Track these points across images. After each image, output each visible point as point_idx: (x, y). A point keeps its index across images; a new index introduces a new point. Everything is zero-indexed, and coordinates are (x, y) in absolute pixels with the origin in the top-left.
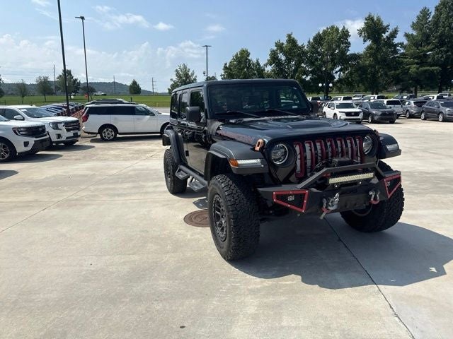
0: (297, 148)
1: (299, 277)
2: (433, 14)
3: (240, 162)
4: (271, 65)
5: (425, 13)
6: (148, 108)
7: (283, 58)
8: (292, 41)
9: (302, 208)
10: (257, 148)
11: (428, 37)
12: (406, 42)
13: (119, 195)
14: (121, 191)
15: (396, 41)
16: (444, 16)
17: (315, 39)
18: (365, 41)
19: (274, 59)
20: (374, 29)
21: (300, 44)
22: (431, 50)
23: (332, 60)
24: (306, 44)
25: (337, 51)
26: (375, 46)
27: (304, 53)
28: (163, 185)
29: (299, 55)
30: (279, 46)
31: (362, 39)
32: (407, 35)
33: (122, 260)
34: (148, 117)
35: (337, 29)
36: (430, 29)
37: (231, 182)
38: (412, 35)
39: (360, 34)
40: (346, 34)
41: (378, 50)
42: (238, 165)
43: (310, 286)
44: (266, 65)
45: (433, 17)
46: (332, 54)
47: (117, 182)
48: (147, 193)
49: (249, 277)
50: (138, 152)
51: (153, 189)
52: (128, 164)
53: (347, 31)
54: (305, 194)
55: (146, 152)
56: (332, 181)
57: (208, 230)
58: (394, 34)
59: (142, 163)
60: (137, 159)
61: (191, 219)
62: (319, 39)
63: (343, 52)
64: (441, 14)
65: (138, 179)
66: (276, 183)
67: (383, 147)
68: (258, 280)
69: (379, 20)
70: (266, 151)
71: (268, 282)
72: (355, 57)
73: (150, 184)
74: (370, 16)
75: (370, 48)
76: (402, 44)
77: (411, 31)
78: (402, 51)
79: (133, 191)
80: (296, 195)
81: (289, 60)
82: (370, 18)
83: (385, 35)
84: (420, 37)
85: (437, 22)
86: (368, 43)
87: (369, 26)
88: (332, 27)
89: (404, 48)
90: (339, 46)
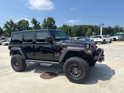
2: (47, 20)
4: (5, 28)
5: (45, 20)
7: (9, 26)
8: (12, 22)
9: (101, 61)
10: (88, 47)
11: (46, 25)
15: (40, 25)
17: (19, 22)
19: (6, 26)
20: (34, 22)
21: (14, 23)
22: (47, 28)
24: (16, 23)
27: (16, 26)
29: (14, 26)
30: (8, 23)
31: (32, 24)
32: (42, 24)
35: (25, 20)
39: (31, 22)
40: (28, 22)
41: (36, 27)
42: (88, 52)
44: (3, 28)
46: (24, 27)
58: (39, 24)
69: (35, 20)
72: (31, 28)
75: (34, 26)
77: (43, 23)
81: (11, 27)
82: (33, 19)
83: (37, 23)
84: (45, 25)
85: (48, 22)
86: (34, 25)
87: (33, 21)
88: (24, 20)
89: (42, 27)
90: (26, 25)
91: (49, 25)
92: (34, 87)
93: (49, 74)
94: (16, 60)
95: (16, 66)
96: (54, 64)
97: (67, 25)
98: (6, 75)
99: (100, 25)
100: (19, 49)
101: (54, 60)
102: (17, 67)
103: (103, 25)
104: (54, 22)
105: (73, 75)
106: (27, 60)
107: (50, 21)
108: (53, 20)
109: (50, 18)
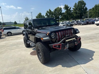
0: (57, 33)
1: (61, 65)
2: (77, 4)
3: (43, 38)
5: (76, 4)
6: (19, 27)
7: (49, 14)
8: (50, 11)
9: (60, 48)
10: (48, 35)
11: (77, 9)
12: (73, 10)
13: (13, 49)
14: (13, 48)
15: (71, 10)
17: (55, 10)
19: (47, 15)
20: (66, 7)
22: (78, 11)
23: (59, 14)
24: (53, 11)
26: (67, 11)
27: (53, 13)
28: (24, 46)
29: (52, 13)
30: (48, 12)
32: (73, 8)
33: (14, 68)
34: (19, 29)
35: (59, 8)
36: (77, 7)
37: (42, 44)
39: (64, 9)
40: (61, 9)
41: (68, 11)
42: (43, 39)
43: (64, 68)
44: (45, 16)
46: (59, 13)
47: (12, 46)
48: (20, 48)
49: (49, 67)
50: (17, 38)
51: (21, 47)
52: (15, 41)
54: (60, 45)
55: (19, 37)
56: (67, 41)
57: (37, 56)
58: (70, 8)
59: (18, 40)
60: (17, 39)
61: (32, 54)
62: (56, 10)
63: (61, 12)
65: (18, 44)
66: (53, 43)
67: (76, 31)
68: (51, 68)
69: (67, 5)
70: (50, 35)
71: (54, 68)
72: (63, 13)
73: (21, 46)
75: (66, 11)
76: (72, 10)
78: (72, 12)
79: (16, 48)
80: (58, 45)
81: (50, 15)
82: (66, 5)
84: (75, 9)
90: (60, 11)
91: (79, 8)
104: (85, 4)
107: (80, 4)
108: (84, 2)
109: (81, 1)
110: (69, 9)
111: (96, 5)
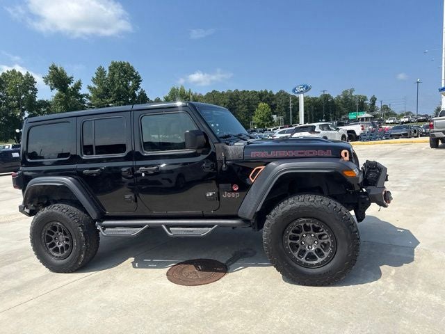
2: (108, 72)
5: (101, 72)
11: (106, 92)
12: (90, 95)
15: (81, 92)
16: (116, 76)
18: (52, 89)
20: (59, 80)
22: (112, 102)
23: (19, 106)
25: (23, 96)
26: (64, 95)
31: (48, 87)
32: (90, 88)
35: (20, 74)
36: (108, 85)
38: (95, 88)
39: (47, 82)
40: (30, 81)
41: (67, 99)
45: (109, 75)
46: (18, 99)
53: (32, 77)
58: (78, 86)
63: (32, 98)
64: (114, 74)
69: (63, 71)
72: (45, 104)
74: (53, 66)
75: (59, 96)
76: (87, 96)
77: (93, 85)
78: (89, 101)
82: (54, 68)
83: (70, 86)
84: (101, 91)
85: (112, 80)
86: (56, 91)
87: (54, 76)
88: (14, 71)
89: (90, 98)
90: (25, 92)
91: (119, 90)
92: (168, 320)
93: (196, 267)
94: (55, 228)
95: (56, 250)
96: (220, 226)
97: (187, 90)
98: (18, 289)
99: (298, 90)
100: (67, 180)
101: (219, 213)
102: (60, 254)
103: (308, 89)
104: (138, 80)
105: (303, 260)
106: (105, 223)
107: (120, 77)
108: (133, 71)
109: (122, 65)
110: (74, 89)
111: (173, 89)
